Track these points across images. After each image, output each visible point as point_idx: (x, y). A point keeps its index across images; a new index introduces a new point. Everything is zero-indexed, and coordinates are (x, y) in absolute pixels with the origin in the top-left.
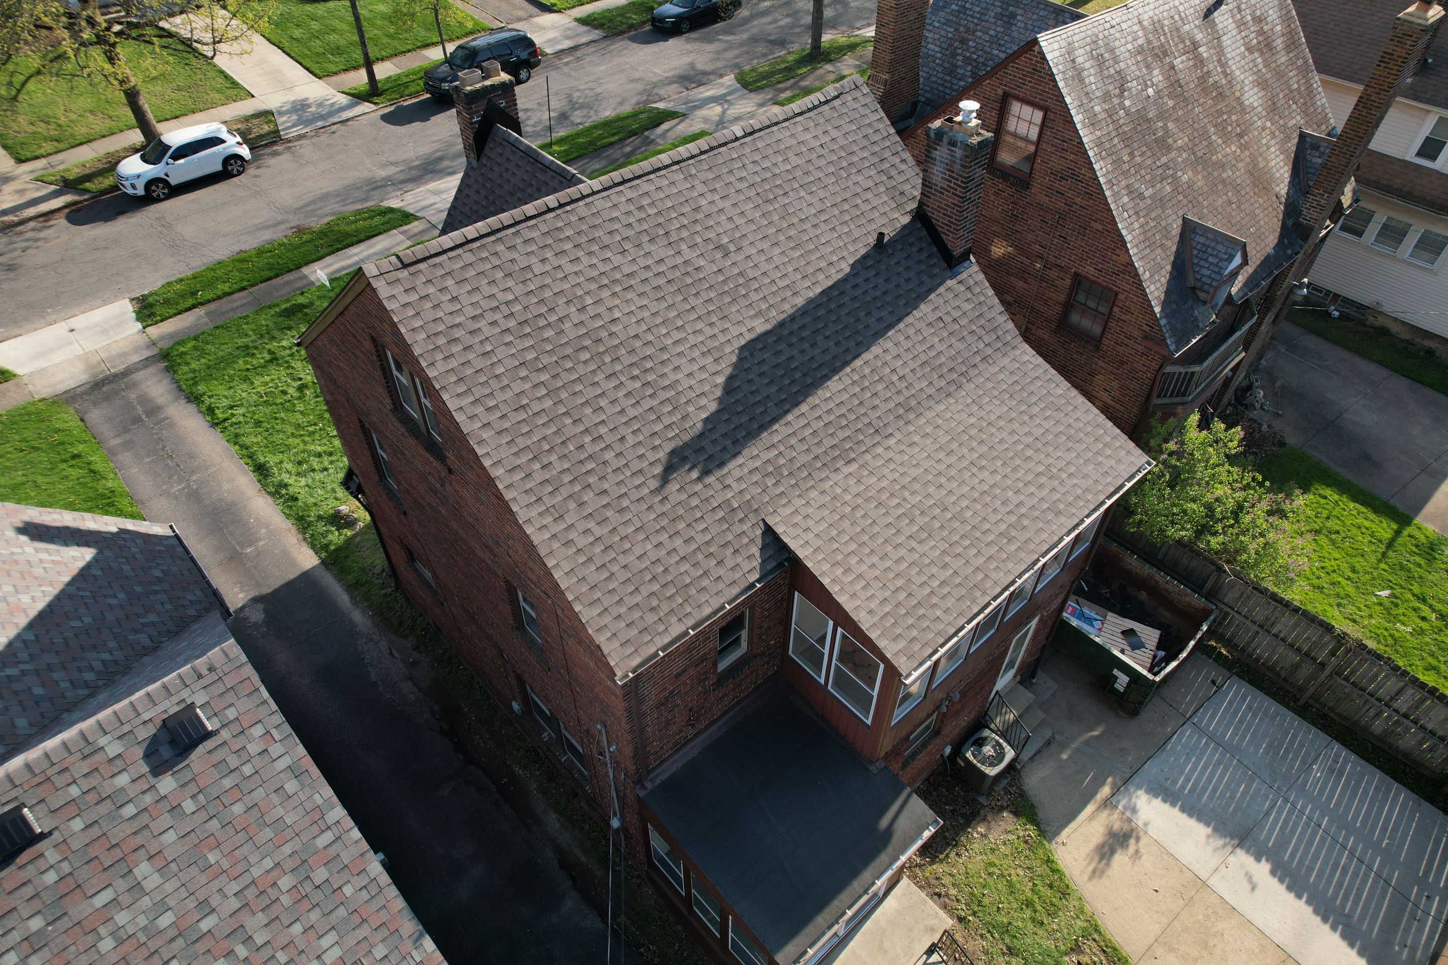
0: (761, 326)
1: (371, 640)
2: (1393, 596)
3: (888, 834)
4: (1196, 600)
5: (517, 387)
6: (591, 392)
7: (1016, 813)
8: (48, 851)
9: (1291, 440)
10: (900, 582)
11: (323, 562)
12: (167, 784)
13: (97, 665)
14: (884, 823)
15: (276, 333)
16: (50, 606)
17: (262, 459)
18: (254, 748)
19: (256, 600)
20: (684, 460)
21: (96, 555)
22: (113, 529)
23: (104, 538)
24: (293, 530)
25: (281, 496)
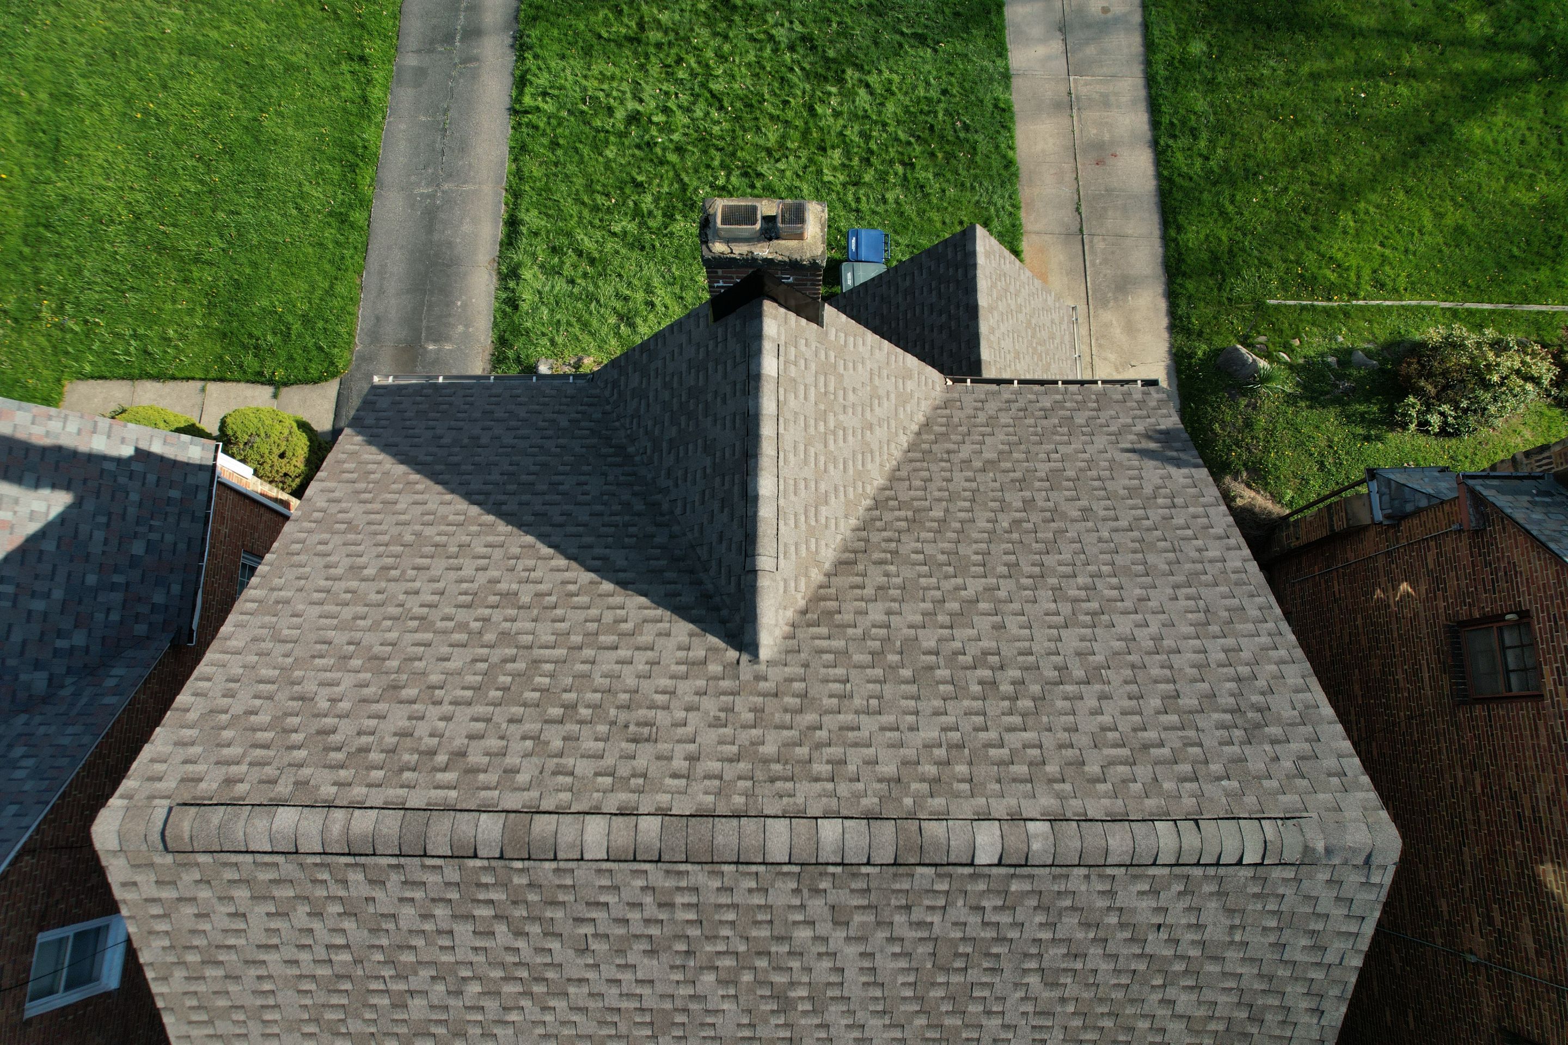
21: (69, 508)
22: (127, 451)
23: (102, 471)
24: (487, 353)
25: (506, 289)
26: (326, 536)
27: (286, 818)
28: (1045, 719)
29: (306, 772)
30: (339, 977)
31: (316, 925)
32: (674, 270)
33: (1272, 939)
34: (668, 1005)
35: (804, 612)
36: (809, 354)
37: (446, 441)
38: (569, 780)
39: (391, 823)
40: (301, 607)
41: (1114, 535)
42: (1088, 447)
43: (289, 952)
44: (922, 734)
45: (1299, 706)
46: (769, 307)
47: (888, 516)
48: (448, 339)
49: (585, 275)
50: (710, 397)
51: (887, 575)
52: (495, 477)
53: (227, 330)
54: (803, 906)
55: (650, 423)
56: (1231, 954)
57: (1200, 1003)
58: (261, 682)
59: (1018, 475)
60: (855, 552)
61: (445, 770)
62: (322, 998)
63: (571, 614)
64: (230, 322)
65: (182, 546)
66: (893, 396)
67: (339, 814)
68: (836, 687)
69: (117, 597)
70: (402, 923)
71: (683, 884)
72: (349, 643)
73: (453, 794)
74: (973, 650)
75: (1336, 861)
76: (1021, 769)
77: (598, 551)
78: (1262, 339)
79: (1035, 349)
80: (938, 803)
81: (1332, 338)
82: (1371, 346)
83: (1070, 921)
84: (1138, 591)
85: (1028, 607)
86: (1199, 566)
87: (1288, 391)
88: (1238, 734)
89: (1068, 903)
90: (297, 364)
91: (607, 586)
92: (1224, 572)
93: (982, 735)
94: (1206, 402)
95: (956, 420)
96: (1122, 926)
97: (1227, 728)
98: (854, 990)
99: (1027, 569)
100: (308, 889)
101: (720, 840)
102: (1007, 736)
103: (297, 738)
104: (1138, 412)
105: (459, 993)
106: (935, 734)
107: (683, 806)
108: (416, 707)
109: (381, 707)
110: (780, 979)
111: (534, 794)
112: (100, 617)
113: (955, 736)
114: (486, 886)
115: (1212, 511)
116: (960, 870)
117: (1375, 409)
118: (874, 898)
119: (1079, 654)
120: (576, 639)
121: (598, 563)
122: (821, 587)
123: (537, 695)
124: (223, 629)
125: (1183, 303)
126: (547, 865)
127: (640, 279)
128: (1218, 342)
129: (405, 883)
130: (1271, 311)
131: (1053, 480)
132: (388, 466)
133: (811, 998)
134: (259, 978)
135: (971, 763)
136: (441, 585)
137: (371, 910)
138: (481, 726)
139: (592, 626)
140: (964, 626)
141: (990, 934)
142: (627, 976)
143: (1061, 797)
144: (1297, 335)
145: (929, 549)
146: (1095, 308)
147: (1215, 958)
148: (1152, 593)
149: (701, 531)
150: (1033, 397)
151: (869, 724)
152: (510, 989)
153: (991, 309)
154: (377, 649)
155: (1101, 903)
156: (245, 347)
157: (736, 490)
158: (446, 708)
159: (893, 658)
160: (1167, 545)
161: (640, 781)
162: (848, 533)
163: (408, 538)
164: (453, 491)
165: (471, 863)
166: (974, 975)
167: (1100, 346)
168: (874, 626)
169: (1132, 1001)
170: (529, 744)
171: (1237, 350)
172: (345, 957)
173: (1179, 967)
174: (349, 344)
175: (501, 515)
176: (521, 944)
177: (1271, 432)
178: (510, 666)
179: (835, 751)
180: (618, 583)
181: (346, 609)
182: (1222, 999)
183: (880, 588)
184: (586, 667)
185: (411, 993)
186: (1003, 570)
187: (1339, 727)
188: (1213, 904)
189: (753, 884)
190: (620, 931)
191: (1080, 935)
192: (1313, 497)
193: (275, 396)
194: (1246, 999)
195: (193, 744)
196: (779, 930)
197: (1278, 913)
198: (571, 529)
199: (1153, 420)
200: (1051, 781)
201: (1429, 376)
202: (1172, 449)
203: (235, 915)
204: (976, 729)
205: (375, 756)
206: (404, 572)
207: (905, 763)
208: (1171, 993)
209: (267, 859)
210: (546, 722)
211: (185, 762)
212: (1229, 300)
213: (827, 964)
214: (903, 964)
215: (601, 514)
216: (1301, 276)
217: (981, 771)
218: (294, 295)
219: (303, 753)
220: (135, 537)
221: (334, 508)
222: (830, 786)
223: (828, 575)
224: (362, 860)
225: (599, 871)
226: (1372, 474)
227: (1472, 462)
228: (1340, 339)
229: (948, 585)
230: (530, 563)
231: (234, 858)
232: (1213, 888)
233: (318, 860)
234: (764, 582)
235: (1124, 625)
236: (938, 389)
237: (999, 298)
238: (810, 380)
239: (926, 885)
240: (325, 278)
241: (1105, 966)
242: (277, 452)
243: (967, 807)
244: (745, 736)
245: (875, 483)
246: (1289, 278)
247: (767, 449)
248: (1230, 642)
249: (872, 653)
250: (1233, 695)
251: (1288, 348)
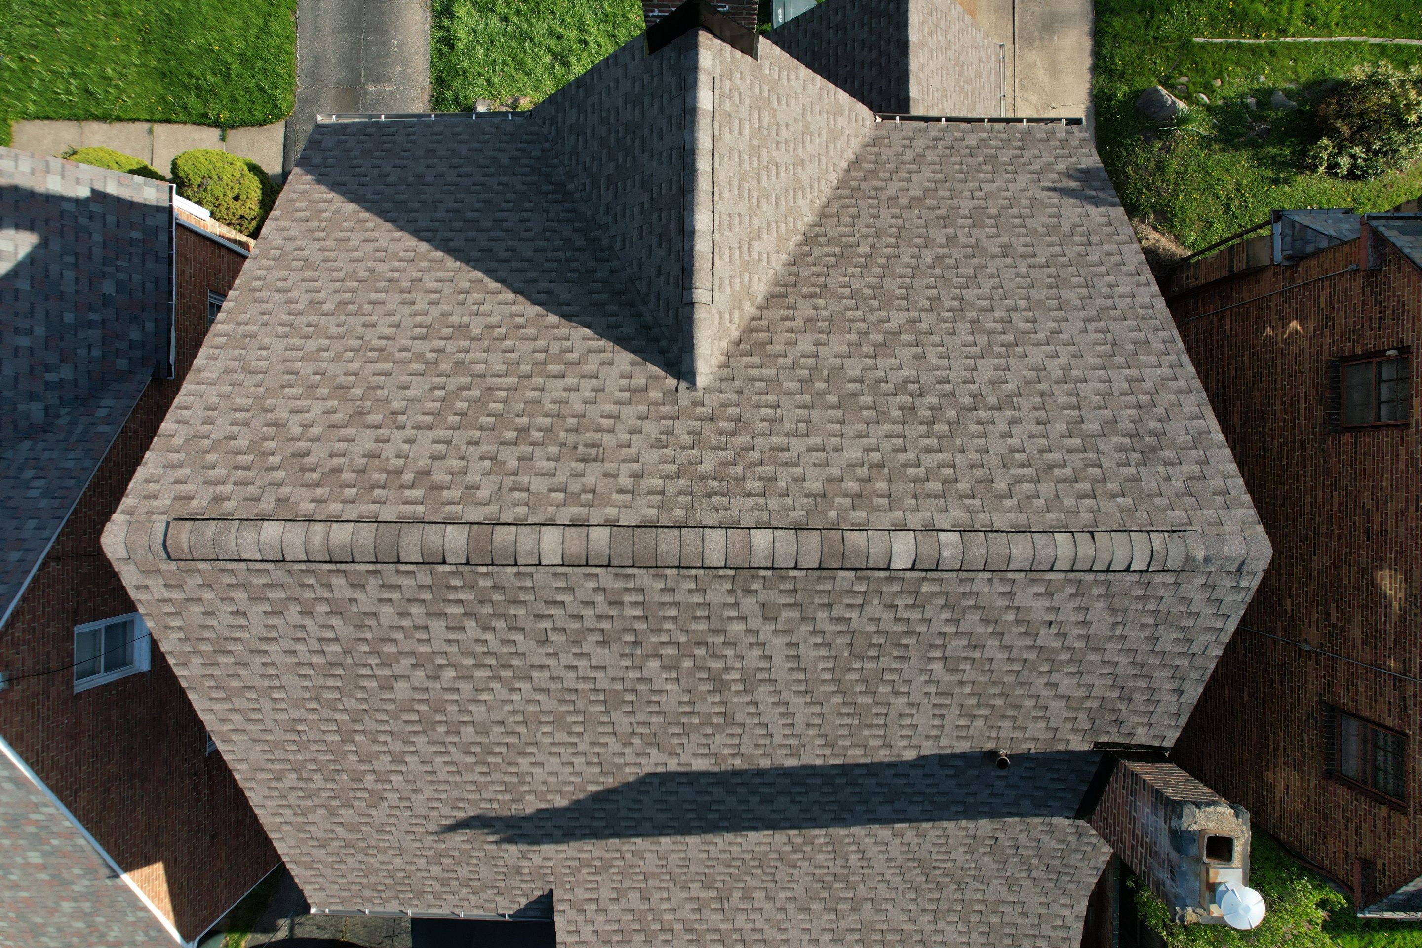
21: (36, 248)
22: (84, 192)
23: (62, 211)
24: (426, 94)
25: (441, 27)
26: (285, 273)
27: (271, 531)
28: (959, 441)
29: (285, 490)
30: (332, 664)
31: (308, 622)
32: (606, 6)
33: (1148, 633)
34: (619, 686)
35: (738, 343)
36: (743, 87)
37: (392, 179)
38: (525, 495)
39: (366, 535)
40: (267, 340)
41: (1031, 271)
42: (1010, 185)
43: (288, 645)
44: (846, 455)
45: (1193, 432)
46: (704, 37)
47: (817, 252)
48: (386, 80)
49: (518, 12)
50: (646, 132)
51: (816, 307)
52: (442, 214)
53: (166, 69)
54: (737, 604)
55: (588, 160)
56: (1112, 646)
57: (1079, 685)
58: (236, 410)
59: (943, 212)
60: (786, 286)
61: (412, 487)
62: (319, 681)
63: (520, 345)
64: (168, 61)
65: (150, 286)
66: (824, 132)
67: (318, 528)
68: (768, 412)
69: (95, 334)
70: (382, 620)
71: (631, 585)
72: (315, 374)
73: (421, 508)
74: (895, 378)
75: (1213, 568)
76: (935, 486)
77: (543, 285)
78: (1184, 79)
79: (962, 88)
80: (859, 515)
81: (1255, 78)
82: (1292, 86)
83: (973, 617)
84: (1051, 324)
85: (947, 339)
86: (1110, 302)
87: (1203, 132)
88: (1135, 456)
89: (972, 602)
90: (240, 105)
91: (553, 319)
92: (1133, 307)
93: (901, 456)
94: (1121, 145)
95: (884, 157)
96: (1018, 622)
97: (1125, 451)
98: (780, 672)
99: (948, 303)
100: (298, 592)
101: (663, 547)
102: (924, 457)
103: (274, 460)
104: (1061, 151)
105: (437, 678)
106: (858, 455)
107: (628, 518)
108: (381, 431)
109: (349, 431)
110: (716, 664)
111: (494, 508)
112: (82, 352)
113: (876, 456)
114: (455, 588)
115: (1125, 249)
116: (877, 574)
117: (1287, 151)
118: (799, 597)
119: (993, 382)
120: (526, 368)
121: (543, 297)
122: (753, 319)
123: (492, 419)
124: (196, 362)
125: (1108, 41)
126: (509, 570)
127: (572, 16)
128: (1140, 83)
129: (383, 586)
130: (1196, 50)
131: (976, 217)
132: (338, 205)
133: (743, 681)
134: (264, 664)
135: (890, 481)
136: (396, 319)
137: (354, 609)
138: (442, 448)
139: (540, 356)
140: (886, 356)
141: (900, 628)
142: (582, 663)
143: (970, 510)
144: (1219, 75)
145: (856, 283)
146: (1021, 48)
147: (1097, 650)
148: (1063, 326)
149: (640, 267)
150: (959, 135)
151: (797, 446)
152: (480, 674)
153: (922, 45)
154: (342, 379)
155: (1001, 603)
156: (186, 88)
157: (673, 225)
158: (409, 432)
159: (820, 385)
160: (1081, 280)
161: (590, 496)
162: (780, 268)
163: (363, 274)
164: (402, 229)
165: (441, 568)
166: (884, 662)
167: (1023, 87)
168: (803, 356)
169: (1021, 684)
170: (487, 463)
171: (1158, 91)
172: (336, 648)
173: (1065, 656)
174: (290, 85)
175: (449, 251)
176: (488, 636)
177: (1180, 175)
178: (465, 393)
179: (767, 470)
180: (563, 315)
181: (309, 342)
182: (1099, 682)
183: (808, 320)
184: (536, 394)
185: (396, 678)
186: (925, 303)
187: (1228, 451)
188: (1100, 605)
189: (693, 586)
190: (576, 625)
191: (980, 629)
192: (1215, 239)
193: (223, 139)
194: (1119, 682)
195: (181, 466)
196: (715, 624)
197: (1156, 612)
198: (516, 265)
199: (1074, 159)
200: (962, 497)
201: (1346, 116)
202: (1091, 188)
203: (237, 613)
204: (896, 451)
205: (347, 476)
206: (361, 307)
207: (830, 480)
208: (1055, 677)
209: (259, 566)
210: (502, 444)
211: (176, 482)
212: (1156, 38)
213: (757, 652)
214: (824, 652)
215: (543, 250)
216: (1232, 11)
217: (899, 488)
218: (229, 33)
219: (280, 474)
220: (104, 277)
221: (290, 247)
222: (762, 500)
223: (760, 308)
224: (343, 567)
225: (555, 575)
226: (1277, 216)
227: (1374, 205)
228: (1262, 78)
229: (872, 317)
230: (480, 297)
231: (229, 566)
232: (1102, 590)
233: (303, 567)
234: (700, 314)
235: (1036, 356)
236: (868, 126)
237: (930, 34)
238: (745, 115)
239: (846, 586)
240: (258, 14)
241: (1000, 656)
242: (231, 194)
243: (886, 520)
244: (684, 457)
245: (806, 219)
246: (1219, 13)
247: (703, 184)
248: (1134, 372)
249: (801, 381)
250: (1132, 421)
251: (1208, 89)
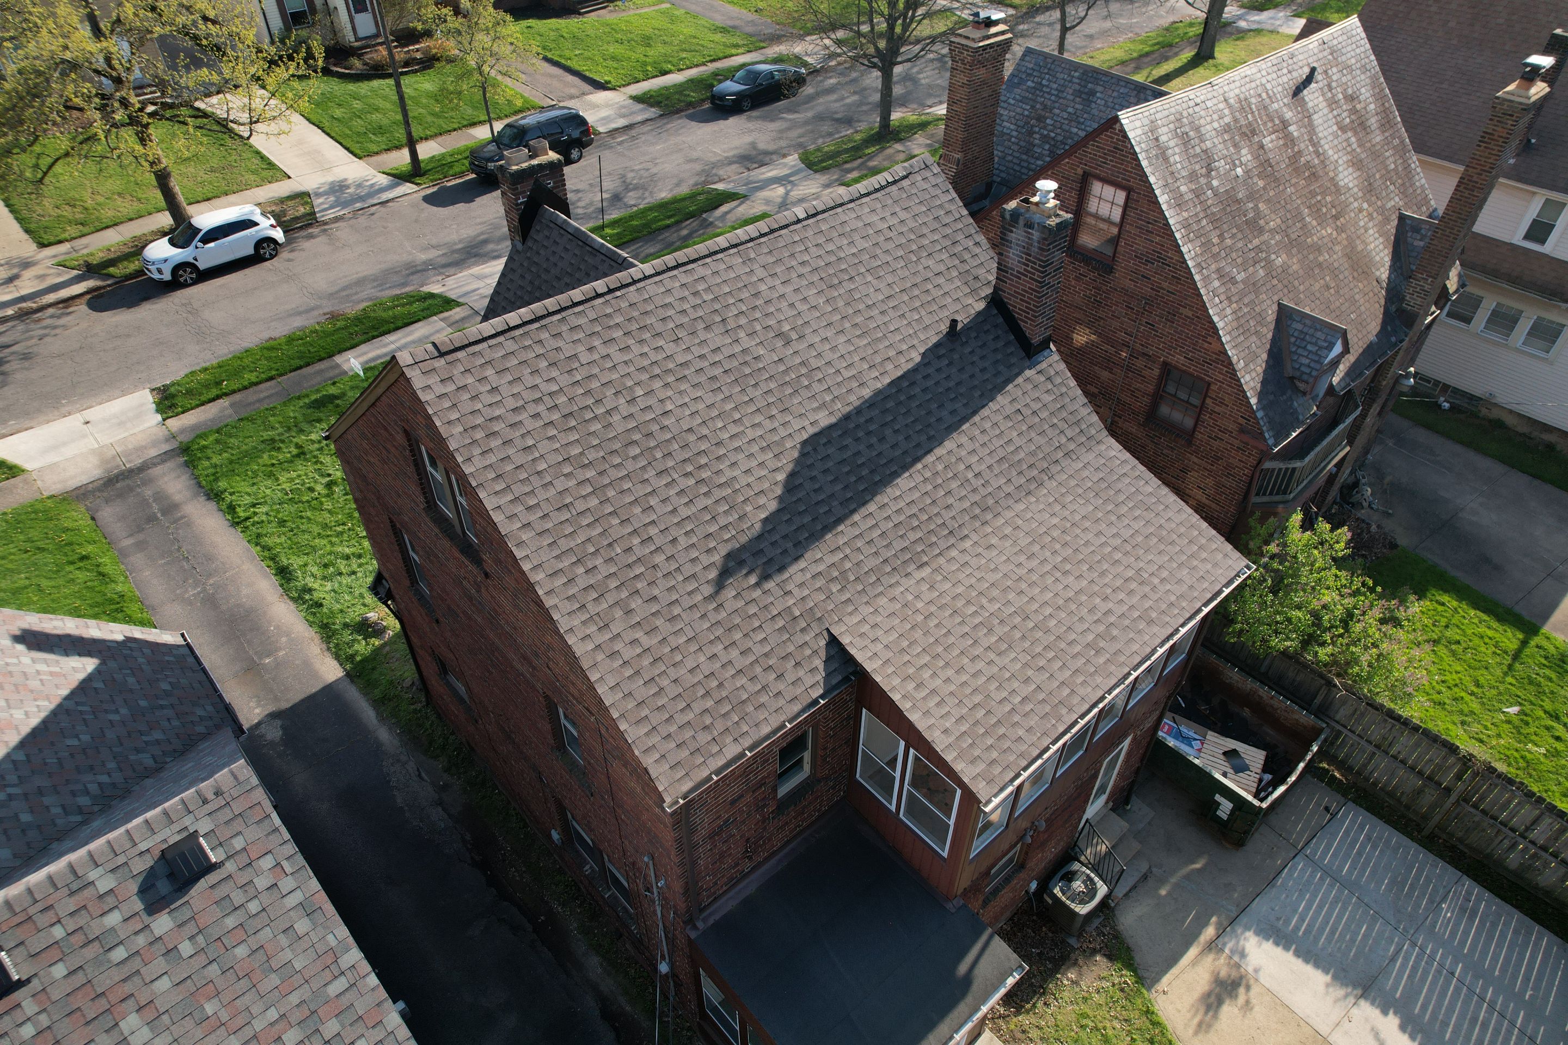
0: (825, 419)
1: (398, 761)
2: (1522, 713)
3: (967, 981)
4: (1304, 717)
5: (560, 484)
6: (641, 490)
7: (1110, 957)
8: (25, 999)
9: (1403, 540)
10: (977, 699)
11: (348, 675)
12: (163, 923)
13: (93, 788)
14: (963, 968)
15: (305, 426)
16: (45, 723)
17: (285, 562)
18: (262, 883)
19: (273, 716)
20: (741, 563)
21: (100, 666)
22: (119, 638)
23: (110, 645)
24: (316, 640)
25: (304, 602)
33: (930, 216)
56: (925, 231)
57: (937, 263)
69: (170, 712)
96: (876, 233)
112: (164, 723)
129: (571, 330)
147: (922, 236)
173: (914, 247)
182: (943, 256)
194: (950, 252)
208: (923, 262)
220: (158, 681)
241: (889, 258)
